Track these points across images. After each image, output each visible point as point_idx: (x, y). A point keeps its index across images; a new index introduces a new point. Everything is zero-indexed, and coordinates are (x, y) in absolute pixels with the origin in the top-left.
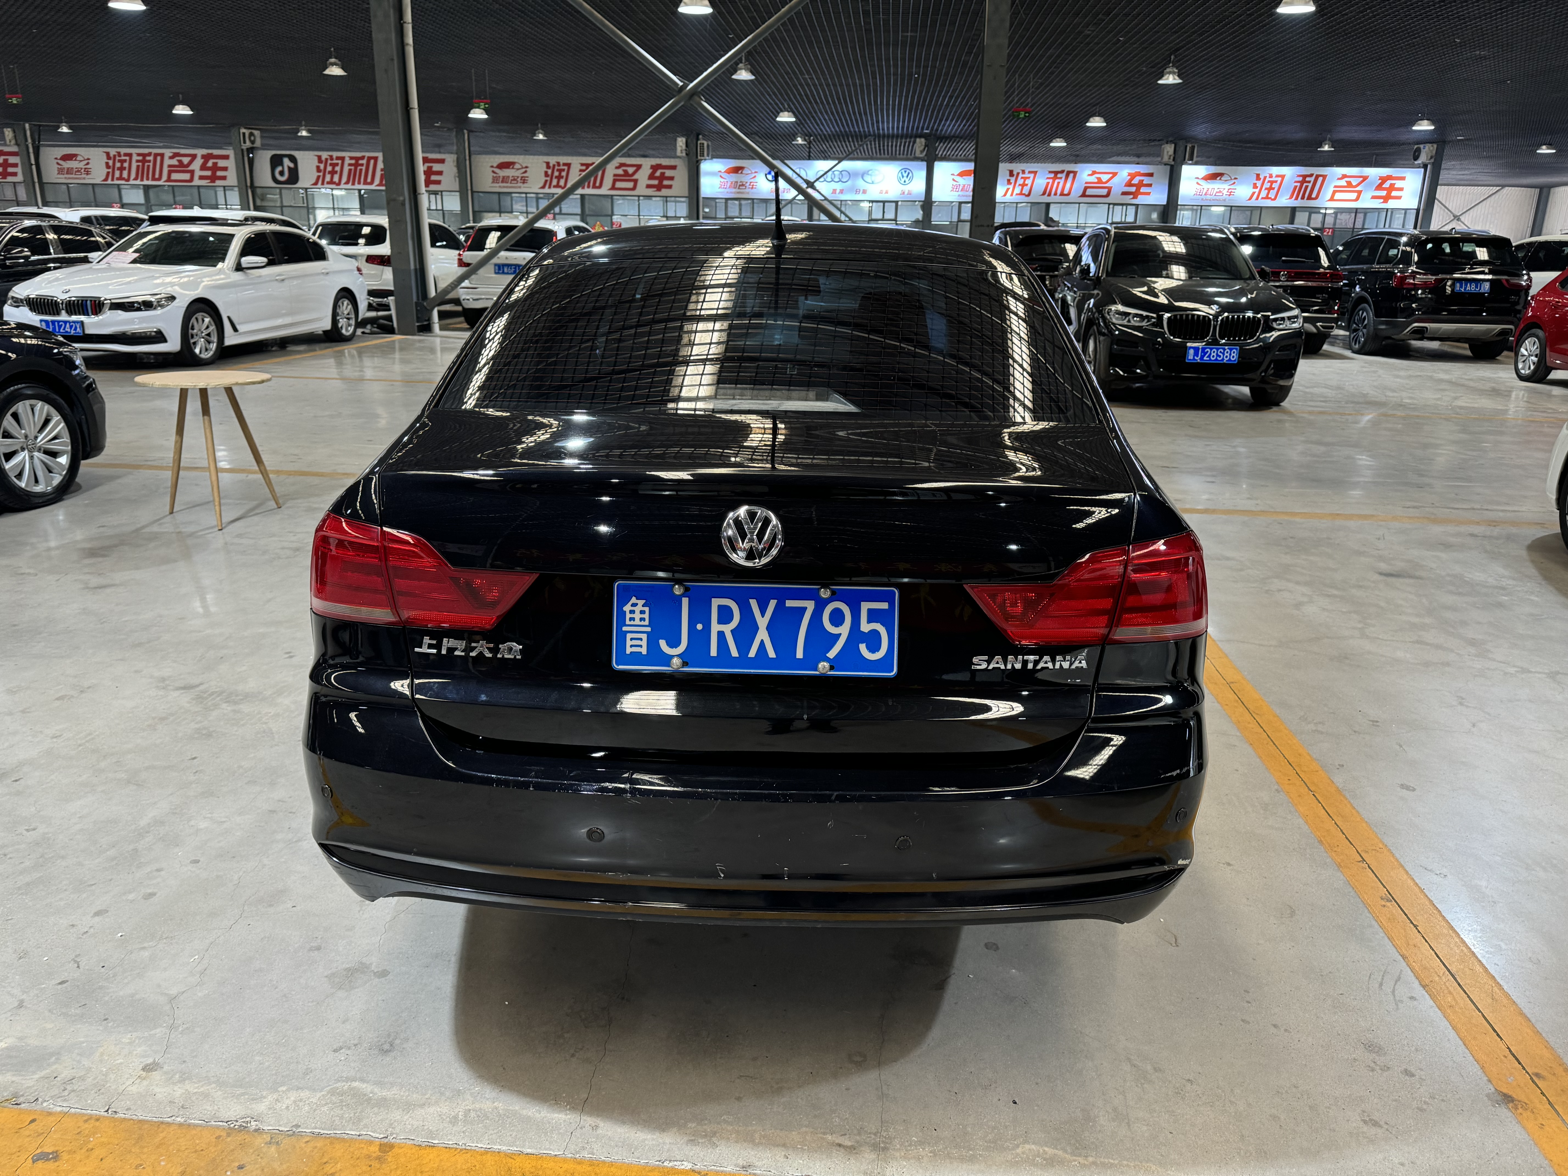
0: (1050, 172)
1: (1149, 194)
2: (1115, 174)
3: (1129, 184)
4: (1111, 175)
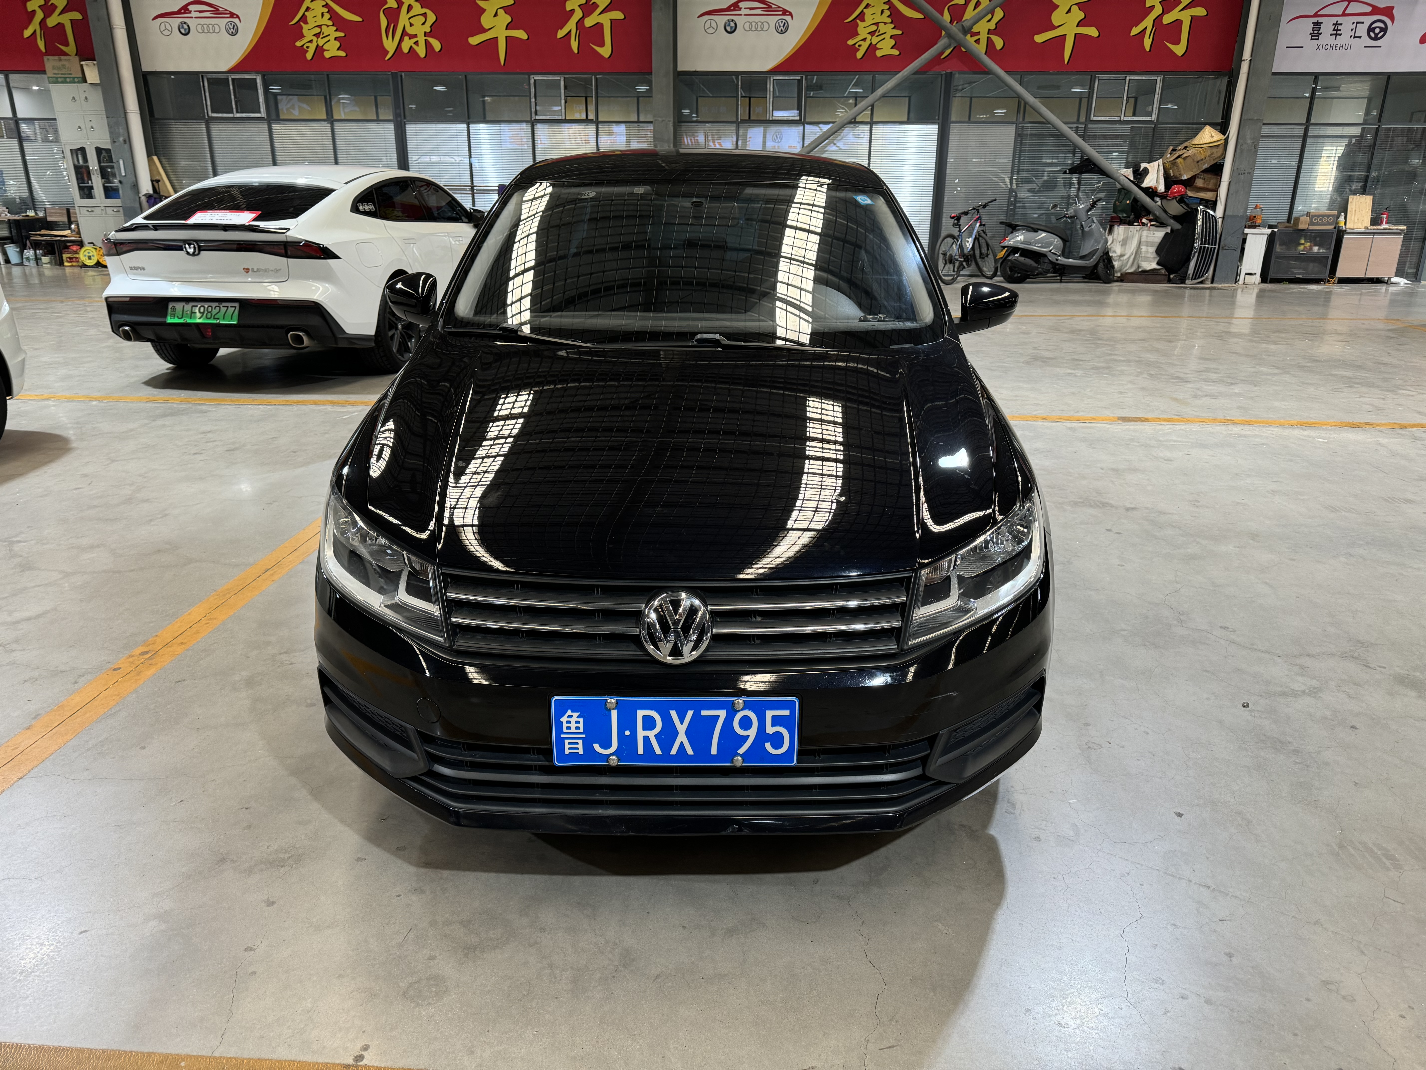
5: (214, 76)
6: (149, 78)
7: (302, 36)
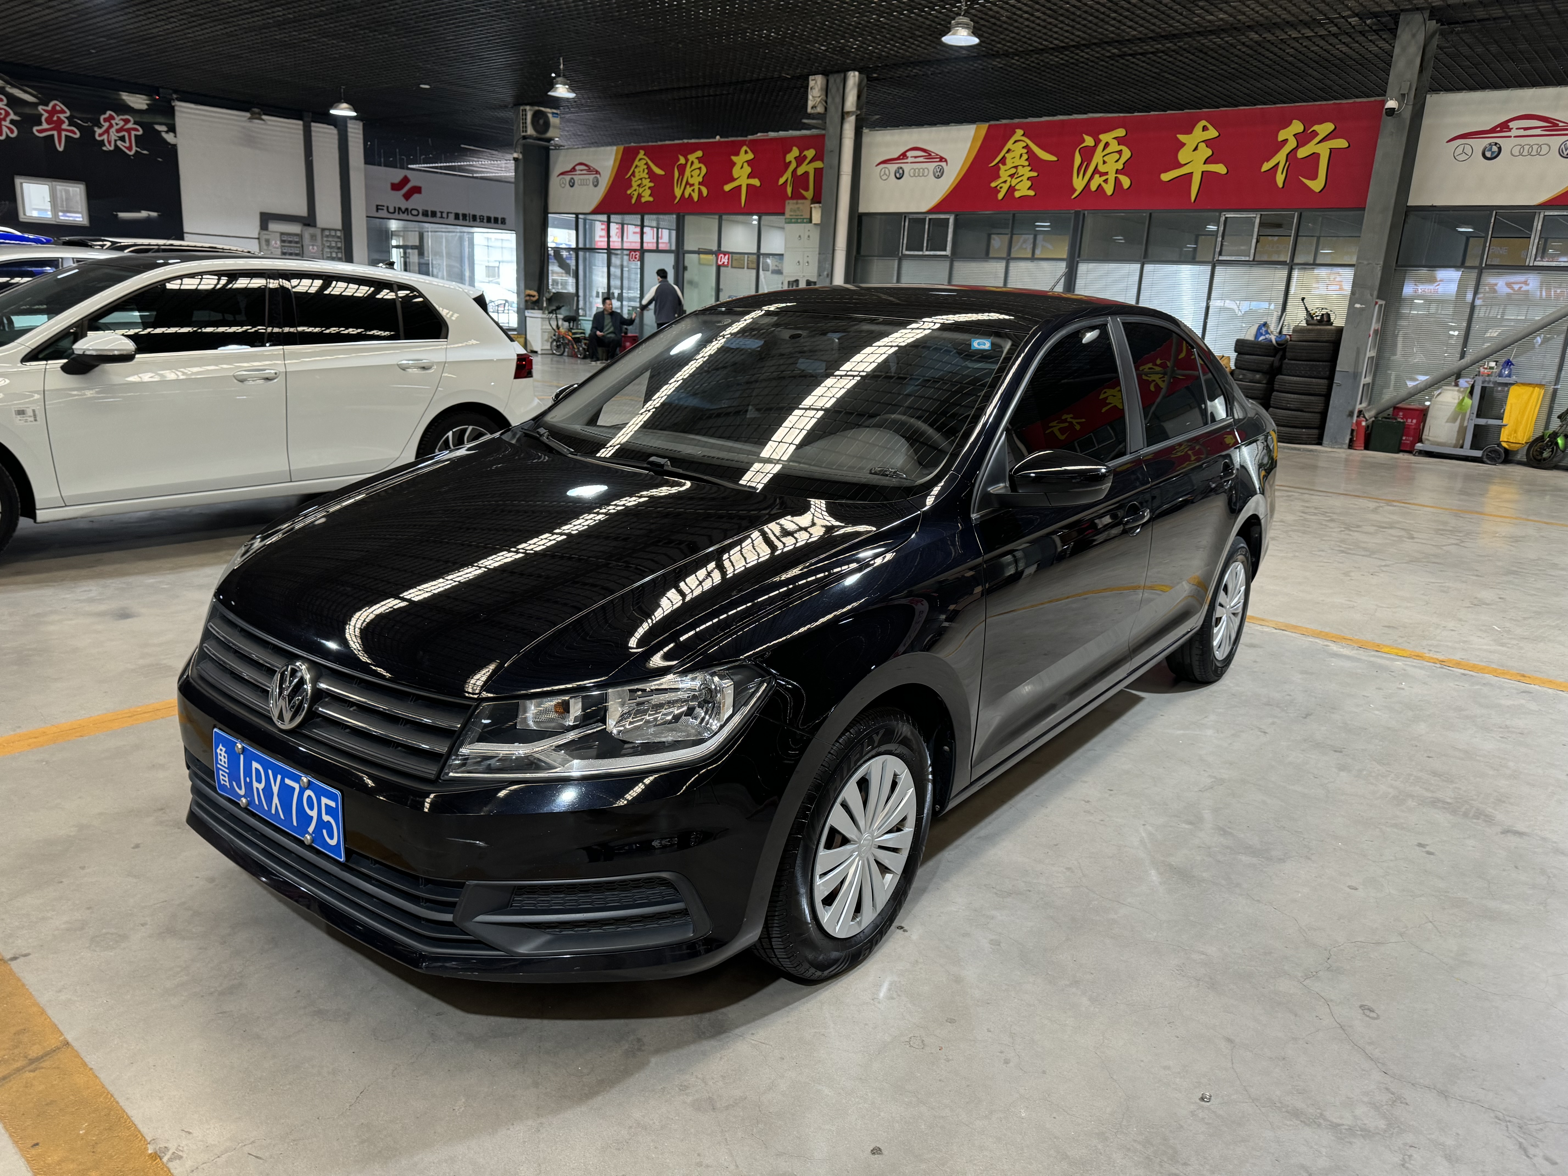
5: (915, 216)
6: (864, 219)
7: (998, 177)
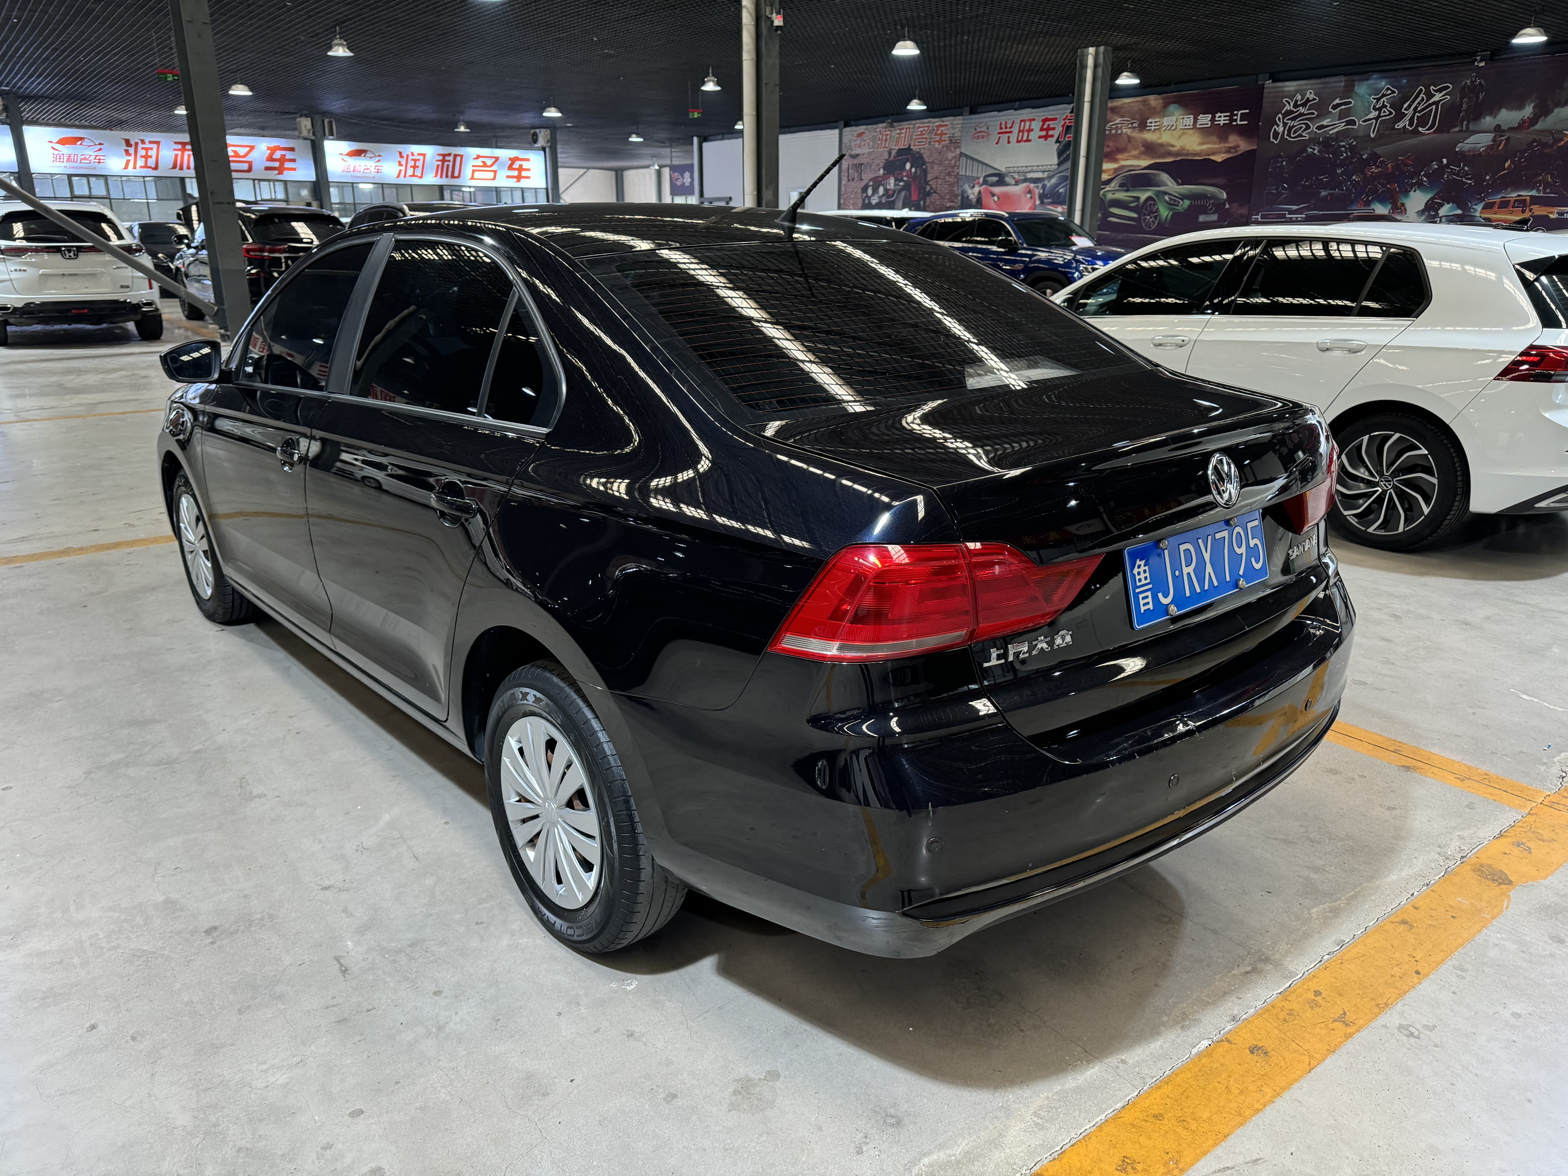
0: (176, 143)
1: (294, 169)
2: (252, 148)
3: (270, 159)
4: (248, 149)
